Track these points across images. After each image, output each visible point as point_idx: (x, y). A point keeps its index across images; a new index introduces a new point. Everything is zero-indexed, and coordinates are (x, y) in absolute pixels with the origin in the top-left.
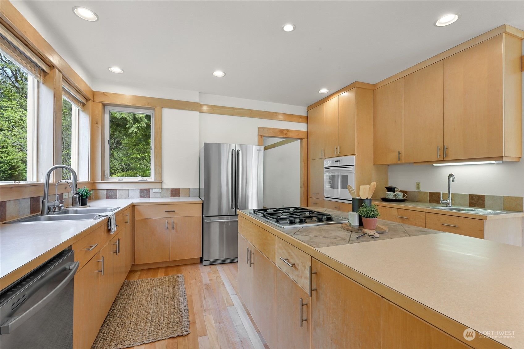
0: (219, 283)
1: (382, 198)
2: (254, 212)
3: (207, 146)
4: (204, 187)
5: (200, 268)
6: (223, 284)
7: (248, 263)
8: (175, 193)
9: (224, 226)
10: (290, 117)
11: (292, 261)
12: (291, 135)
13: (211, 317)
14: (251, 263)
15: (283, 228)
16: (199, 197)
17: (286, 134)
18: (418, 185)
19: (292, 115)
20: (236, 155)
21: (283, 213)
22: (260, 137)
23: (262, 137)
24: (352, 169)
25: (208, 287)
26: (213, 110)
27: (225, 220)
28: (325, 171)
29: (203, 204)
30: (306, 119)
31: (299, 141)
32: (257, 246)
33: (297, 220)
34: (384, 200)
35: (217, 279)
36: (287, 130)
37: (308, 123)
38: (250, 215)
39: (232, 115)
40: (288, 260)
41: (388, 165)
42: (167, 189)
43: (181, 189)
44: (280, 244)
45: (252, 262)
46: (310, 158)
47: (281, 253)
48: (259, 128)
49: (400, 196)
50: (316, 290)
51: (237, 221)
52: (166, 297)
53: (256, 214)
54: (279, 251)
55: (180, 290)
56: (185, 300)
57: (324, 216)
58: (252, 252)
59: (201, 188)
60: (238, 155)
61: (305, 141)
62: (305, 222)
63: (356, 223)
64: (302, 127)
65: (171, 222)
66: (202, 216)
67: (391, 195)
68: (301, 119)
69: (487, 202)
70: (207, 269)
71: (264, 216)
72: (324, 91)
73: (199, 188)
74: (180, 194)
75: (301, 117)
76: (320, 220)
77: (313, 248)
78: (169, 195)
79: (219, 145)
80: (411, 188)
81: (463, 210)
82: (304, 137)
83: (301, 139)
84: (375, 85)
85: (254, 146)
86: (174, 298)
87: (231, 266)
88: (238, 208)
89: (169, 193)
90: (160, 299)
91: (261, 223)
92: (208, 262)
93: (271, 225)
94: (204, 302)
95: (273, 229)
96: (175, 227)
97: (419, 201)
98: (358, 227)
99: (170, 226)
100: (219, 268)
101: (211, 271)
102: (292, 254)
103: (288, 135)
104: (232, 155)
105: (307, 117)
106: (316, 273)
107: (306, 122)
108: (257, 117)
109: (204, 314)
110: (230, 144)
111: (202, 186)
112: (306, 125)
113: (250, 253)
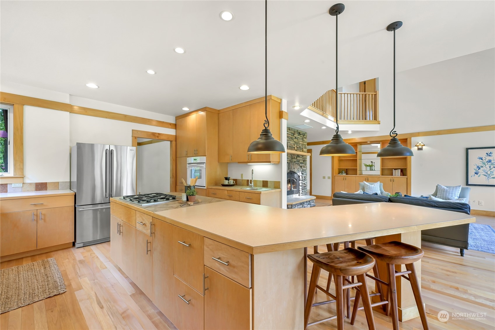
0: (93, 257)
1: (222, 185)
2: (124, 198)
3: (80, 146)
4: (76, 180)
5: (73, 251)
6: (97, 257)
7: (118, 233)
8: (41, 186)
9: (98, 212)
10: (161, 124)
11: (144, 222)
12: (162, 137)
13: (86, 279)
14: (120, 233)
15: (141, 205)
16: (70, 189)
17: (158, 137)
18: (242, 175)
19: (163, 122)
20: (110, 154)
21: (145, 197)
22: (134, 138)
23: (136, 138)
24: (204, 165)
25: (81, 262)
26: (86, 112)
27: (99, 207)
28: (188, 166)
29: (75, 196)
30: (175, 126)
31: (169, 142)
32: (125, 221)
33: (153, 200)
34: (224, 185)
35: (91, 255)
36: (159, 134)
37: (176, 129)
38: (120, 200)
39: (106, 118)
40: (142, 222)
41: (228, 163)
42: (30, 184)
43: (48, 183)
44: (138, 215)
45: (122, 231)
46: (178, 156)
47: (139, 220)
48: (133, 130)
49: (231, 182)
50: (154, 233)
51: (110, 208)
52: (37, 276)
53: (126, 199)
54: (138, 219)
55: (53, 268)
56: (59, 274)
57: (170, 197)
58: (122, 225)
59: (73, 182)
60: (111, 153)
61: (174, 143)
62: (157, 201)
63: (184, 199)
64: (172, 132)
65: (38, 213)
66: (75, 206)
67: (226, 182)
68: (170, 126)
69: (269, 184)
70: (81, 250)
71: (131, 200)
72: (186, 109)
73: (70, 182)
74: (47, 187)
75: (170, 124)
76: (168, 199)
77: (153, 212)
78: (34, 189)
79: (92, 146)
80: (239, 177)
81: (257, 189)
82: (173, 139)
83: (171, 141)
84: (219, 111)
85: (128, 147)
86: (46, 275)
87: (105, 245)
88: (112, 197)
89: (33, 187)
90: (31, 278)
91: (127, 204)
92: (82, 245)
93: (135, 205)
94: (78, 271)
95: (134, 207)
96: (43, 218)
97: (243, 185)
98: (186, 201)
99: (37, 217)
100: (93, 247)
101: (85, 251)
102: (144, 218)
103: (160, 137)
104: (106, 153)
105: (176, 125)
106: (154, 225)
107: (175, 128)
108: (131, 122)
109: (79, 278)
110: (104, 145)
111: (74, 179)
112: (175, 130)
113: (119, 226)
